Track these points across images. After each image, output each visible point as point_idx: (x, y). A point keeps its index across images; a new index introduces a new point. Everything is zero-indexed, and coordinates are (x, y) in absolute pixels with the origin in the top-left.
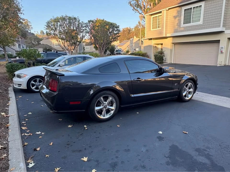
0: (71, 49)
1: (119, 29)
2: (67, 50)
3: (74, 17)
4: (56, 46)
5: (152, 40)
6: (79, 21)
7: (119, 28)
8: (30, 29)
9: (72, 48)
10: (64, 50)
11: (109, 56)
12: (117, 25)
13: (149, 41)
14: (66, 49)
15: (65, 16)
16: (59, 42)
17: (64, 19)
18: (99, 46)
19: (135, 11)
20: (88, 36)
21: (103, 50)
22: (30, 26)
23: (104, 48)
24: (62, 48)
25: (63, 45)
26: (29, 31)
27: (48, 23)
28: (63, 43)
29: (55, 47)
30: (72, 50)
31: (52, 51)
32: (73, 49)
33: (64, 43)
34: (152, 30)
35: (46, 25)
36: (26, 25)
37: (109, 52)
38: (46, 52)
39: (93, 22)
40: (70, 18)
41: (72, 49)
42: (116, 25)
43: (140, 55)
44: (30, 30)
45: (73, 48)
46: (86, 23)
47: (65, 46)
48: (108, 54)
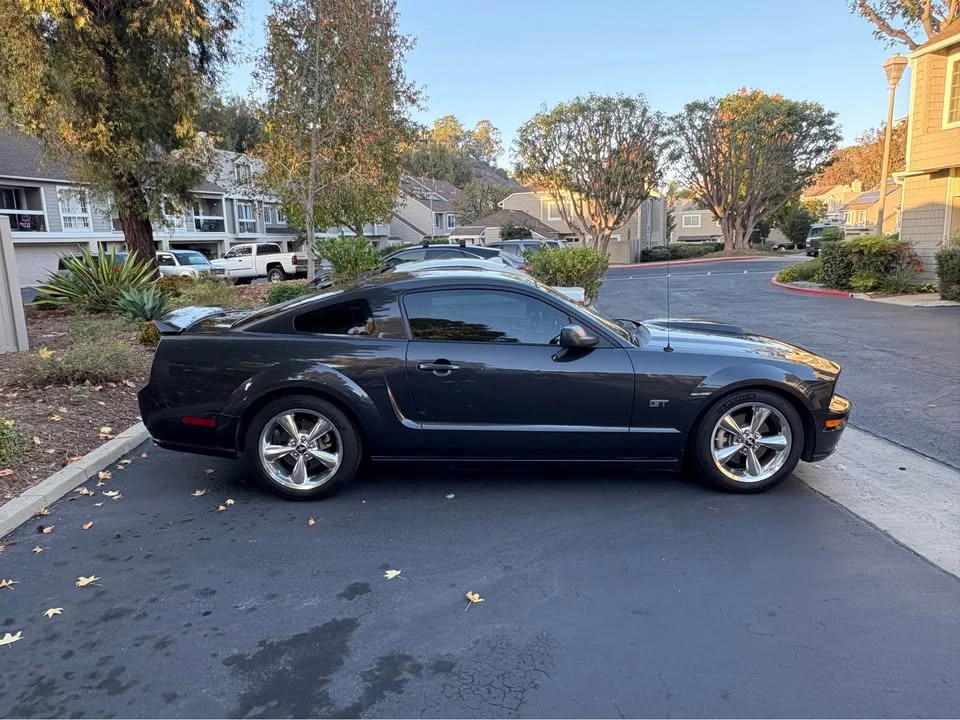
0: (603, 226)
1: (831, 128)
2: (591, 229)
3: (625, 97)
4: (551, 217)
5: (948, 175)
6: (645, 110)
7: (830, 123)
8: (493, 155)
9: (606, 223)
10: (575, 232)
11: (782, 253)
12: (826, 112)
13: (933, 181)
14: (585, 225)
15: (588, 96)
16: (559, 203)
17: (582, 109)
18: (725, 210)
19: (887, 36)
20: (681, 170)
21: (744, 227)
22: (497, 143)
23: (752, 218)
24: (570, 224)
25: (576, 209)
26: (492, 164)
27: (524, 131)
28: (575, 205)
29: (550, 219)
30: (607, 232)
31: (530, 234)
32: (609, 228)
33: (578, 203)
34: (946, 125)
35: (518, 139)
36: (483, 141)
37: (784, 237)
38: (425, 247)
39: (704, 107)
40: (606, 105)
41: (606, 226)
42: (820, 110)
43: (866, 252)
44: (495, 160)
45: (610, 224)
46: (677, 117)
47: (581, 216)
48: (781, 246)
